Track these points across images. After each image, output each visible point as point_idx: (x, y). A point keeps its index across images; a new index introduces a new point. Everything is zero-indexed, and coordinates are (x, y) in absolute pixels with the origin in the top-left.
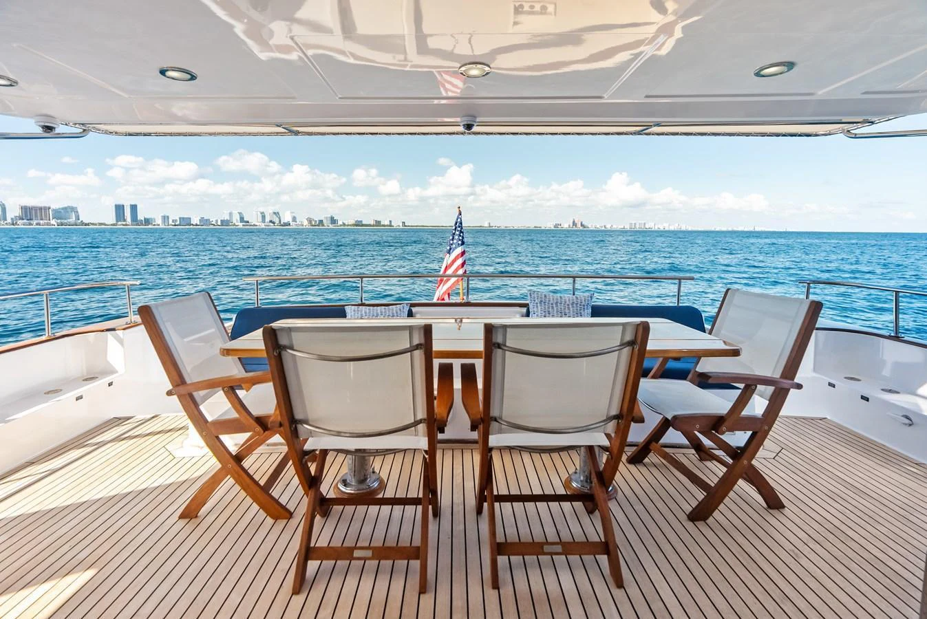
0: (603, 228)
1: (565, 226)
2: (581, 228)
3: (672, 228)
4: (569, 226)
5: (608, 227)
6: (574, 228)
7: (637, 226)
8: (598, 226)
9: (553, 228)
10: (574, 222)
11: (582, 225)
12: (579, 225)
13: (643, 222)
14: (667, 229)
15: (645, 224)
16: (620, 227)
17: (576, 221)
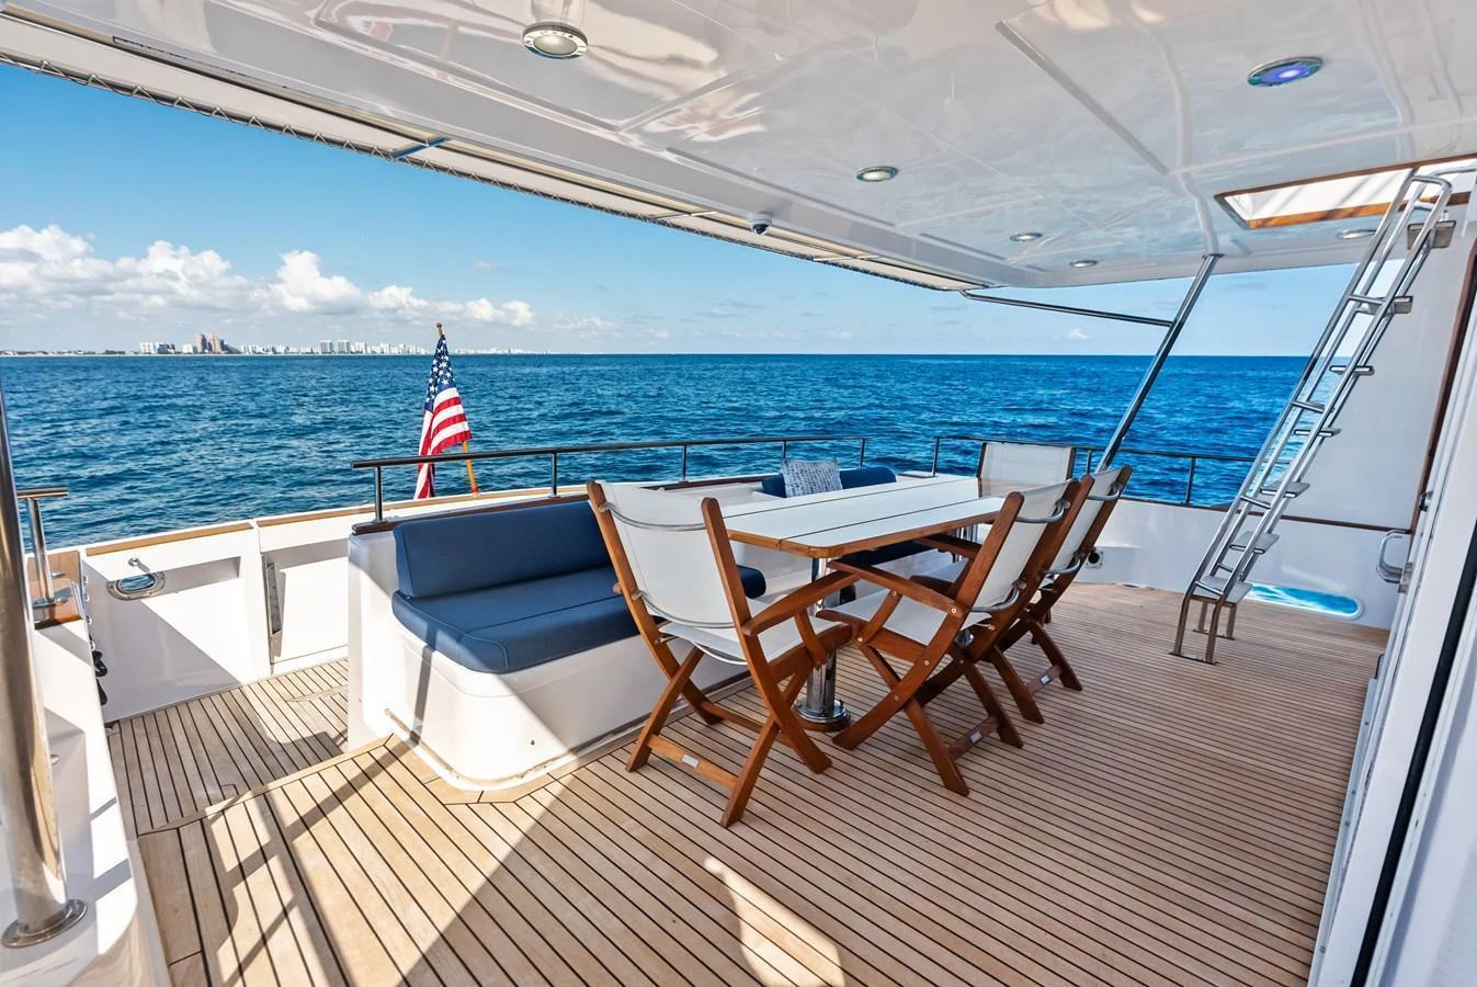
0: (271, 353)
1: (187, 349)
2: (223, 354)
3: (395, 351)
4: (195, 349)
5: (281, 350)
6: (207, 353)
7: (336, 349)
8: (259, 349)
9: (154, 353)
10: (204, 340)
11: (224, 347)
12: (217, 348)
13: (345, 341)
14: (387, 352)
15: (348, 344)
16: (303, 350)
17: (209, 338)
